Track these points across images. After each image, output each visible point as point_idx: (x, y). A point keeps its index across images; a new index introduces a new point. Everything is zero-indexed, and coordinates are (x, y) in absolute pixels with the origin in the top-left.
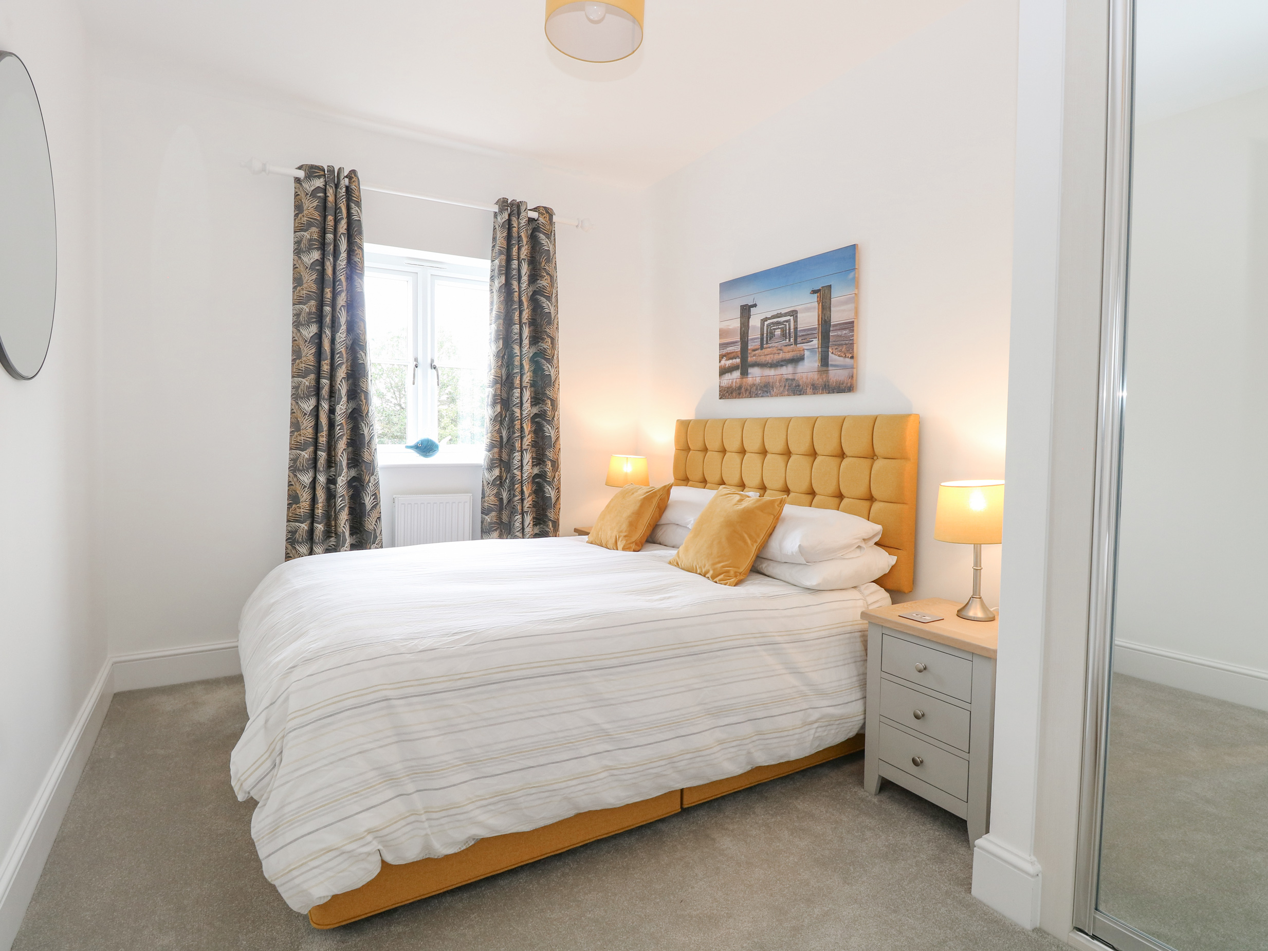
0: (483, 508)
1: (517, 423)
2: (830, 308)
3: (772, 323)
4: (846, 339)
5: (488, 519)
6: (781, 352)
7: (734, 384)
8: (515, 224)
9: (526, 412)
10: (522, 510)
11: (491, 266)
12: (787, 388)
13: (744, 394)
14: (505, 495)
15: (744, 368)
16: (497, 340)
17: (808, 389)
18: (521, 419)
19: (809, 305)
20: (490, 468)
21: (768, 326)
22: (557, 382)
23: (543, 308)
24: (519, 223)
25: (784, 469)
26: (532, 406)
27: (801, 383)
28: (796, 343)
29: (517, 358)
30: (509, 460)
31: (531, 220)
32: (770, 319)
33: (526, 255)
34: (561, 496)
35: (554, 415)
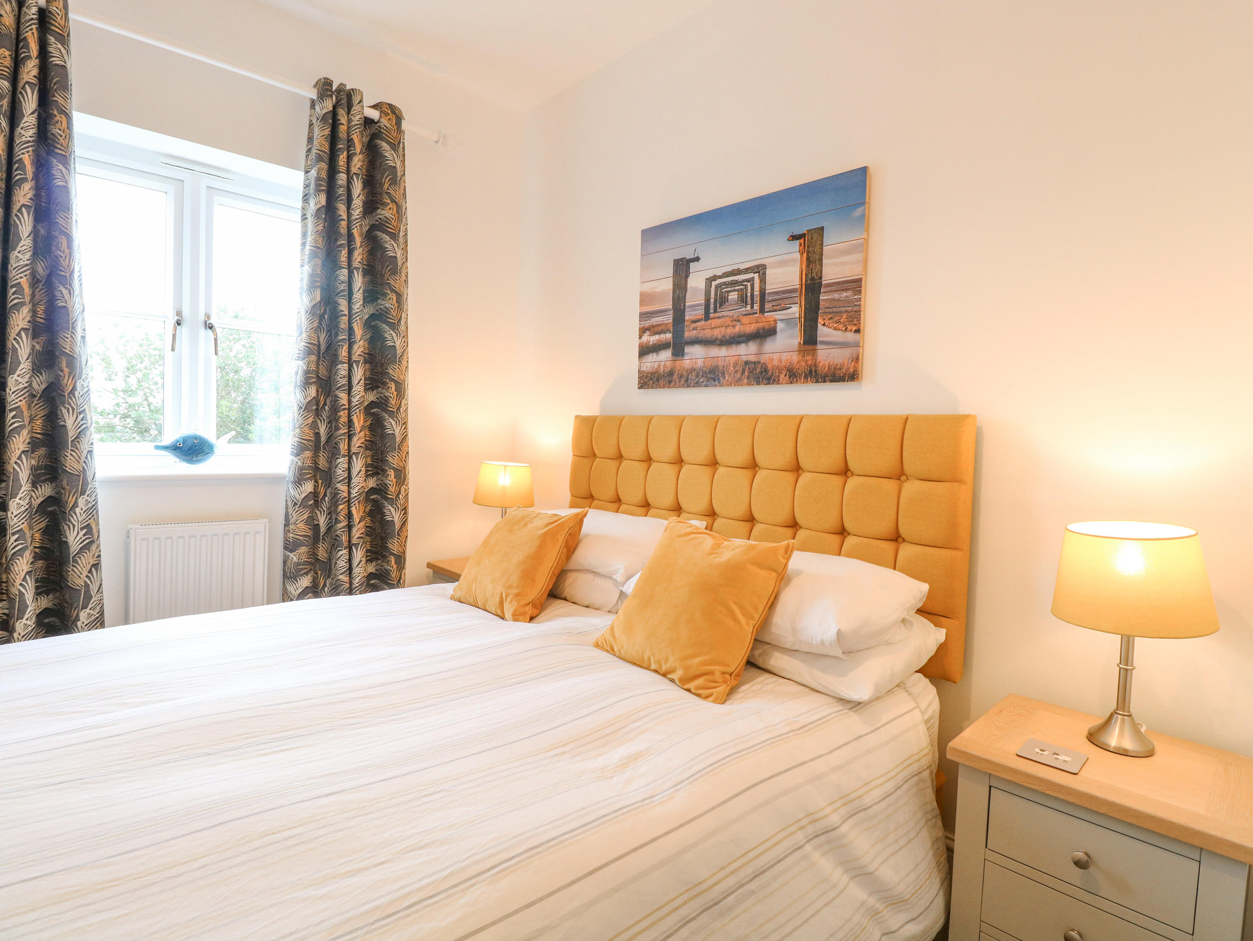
0: (287, 540)
1: (343, 415)
2: (821, 260)
3: (725, 284)
4: (847, 305)
5: (294, 557)
6: (739, 323)
7: (662, 368)
8: (343, 119)
9: (357, 398)
10: (350, 541)
11: (305, 180)
12: (746, 374)
13: (678, 382)
14: (322, 520)
15: (678, 347)
16: (312, 288)
17: (782, 376)
18: (349, 409)
19: (786, 257)
20: (299, 481)
21: (717, 287)
22: (405, 358)
23: (384, 250)
24: (349, 121)
25: (748, 488)
26: (366, 390)
27: (769, 367)
28: (762, 310)
29: (343, 318)
30: (330, 469)
31: (368, 122)
32: (720, 277)
33: (359, 168)
34: (409, 520)
35: (400, 404)
